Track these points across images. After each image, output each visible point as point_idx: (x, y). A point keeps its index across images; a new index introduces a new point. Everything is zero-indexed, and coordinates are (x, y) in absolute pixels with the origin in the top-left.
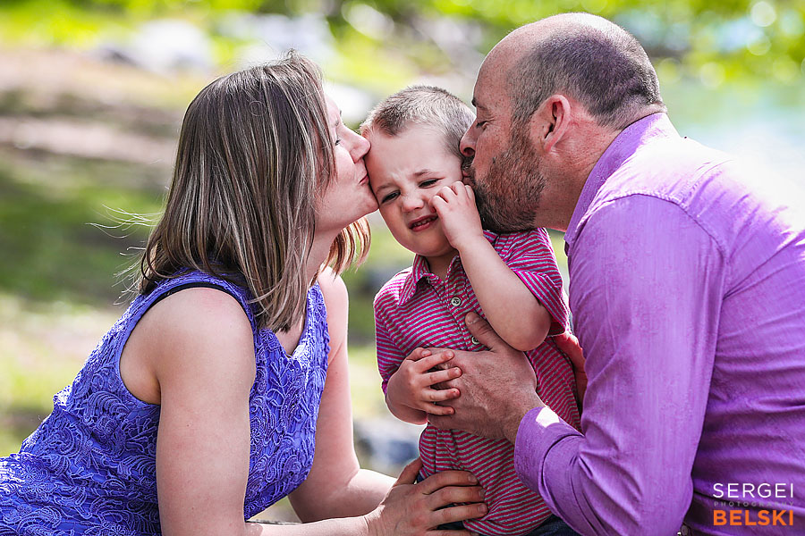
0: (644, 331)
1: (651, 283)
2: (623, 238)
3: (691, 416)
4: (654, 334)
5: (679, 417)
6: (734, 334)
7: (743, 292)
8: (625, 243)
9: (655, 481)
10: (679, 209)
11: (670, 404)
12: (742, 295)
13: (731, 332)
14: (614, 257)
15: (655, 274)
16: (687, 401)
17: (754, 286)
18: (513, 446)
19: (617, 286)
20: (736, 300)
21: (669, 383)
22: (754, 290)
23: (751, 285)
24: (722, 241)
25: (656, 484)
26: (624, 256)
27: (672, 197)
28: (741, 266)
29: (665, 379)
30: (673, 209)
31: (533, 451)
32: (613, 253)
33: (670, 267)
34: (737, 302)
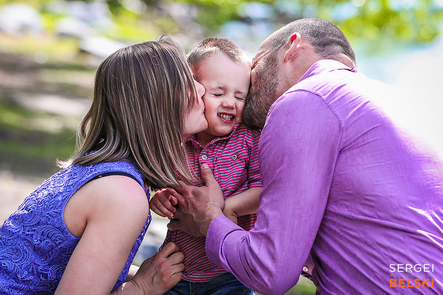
0: (289, 165)
1: (296, 138)
2: (286, 112)
3: (311, 215)
4: (294, 166)
5: (303, 215)
6: (344, 172)
7: (352, 149)
8: (287, 115)
9: (285, 249)
10: (320, 99)
11: (298, 207)
12: (352, 151)
13: (342, 171)
14: (280, 123)
15: (299, 133)
16: (309, 207)
17: (359, 147)
18: (205, 238)
19: (279, 138)
20: (348, 154)
21: (299, 195)
22: (358, 149)
23: (357, 146)
24: (340, 118)
25: (285, 251)
26: (285, 122)
27: (319, 92)
28: (351, 134)
29: (297, 193)
30: (317, 98)
31: (217, 237)
32: (280, 121)
33: (308, 130)
34: (348, 155)
